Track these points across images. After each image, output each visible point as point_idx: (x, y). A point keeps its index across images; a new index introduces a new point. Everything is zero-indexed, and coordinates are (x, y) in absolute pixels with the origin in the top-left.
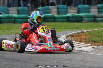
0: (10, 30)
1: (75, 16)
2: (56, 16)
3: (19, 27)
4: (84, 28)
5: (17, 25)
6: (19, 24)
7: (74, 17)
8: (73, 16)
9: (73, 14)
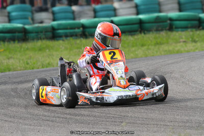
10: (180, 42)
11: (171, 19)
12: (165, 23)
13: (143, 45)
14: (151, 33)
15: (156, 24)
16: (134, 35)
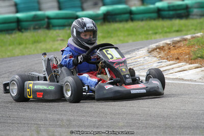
0: (40, 44)
1: (173, 6)
2: (134, 8)
3: (58, 36)
4: (192, 29)
5: (53, 33)
6: (58, 31)
7: (172, 8)
8: (169, 7)
9: (169, 3)
10: (58, 40)
11: (49, 18)
12: (43, 22)
13: (20, 44)
14: (29, 31)
15: (33, 23)
16: (12, 33)
